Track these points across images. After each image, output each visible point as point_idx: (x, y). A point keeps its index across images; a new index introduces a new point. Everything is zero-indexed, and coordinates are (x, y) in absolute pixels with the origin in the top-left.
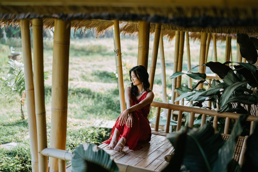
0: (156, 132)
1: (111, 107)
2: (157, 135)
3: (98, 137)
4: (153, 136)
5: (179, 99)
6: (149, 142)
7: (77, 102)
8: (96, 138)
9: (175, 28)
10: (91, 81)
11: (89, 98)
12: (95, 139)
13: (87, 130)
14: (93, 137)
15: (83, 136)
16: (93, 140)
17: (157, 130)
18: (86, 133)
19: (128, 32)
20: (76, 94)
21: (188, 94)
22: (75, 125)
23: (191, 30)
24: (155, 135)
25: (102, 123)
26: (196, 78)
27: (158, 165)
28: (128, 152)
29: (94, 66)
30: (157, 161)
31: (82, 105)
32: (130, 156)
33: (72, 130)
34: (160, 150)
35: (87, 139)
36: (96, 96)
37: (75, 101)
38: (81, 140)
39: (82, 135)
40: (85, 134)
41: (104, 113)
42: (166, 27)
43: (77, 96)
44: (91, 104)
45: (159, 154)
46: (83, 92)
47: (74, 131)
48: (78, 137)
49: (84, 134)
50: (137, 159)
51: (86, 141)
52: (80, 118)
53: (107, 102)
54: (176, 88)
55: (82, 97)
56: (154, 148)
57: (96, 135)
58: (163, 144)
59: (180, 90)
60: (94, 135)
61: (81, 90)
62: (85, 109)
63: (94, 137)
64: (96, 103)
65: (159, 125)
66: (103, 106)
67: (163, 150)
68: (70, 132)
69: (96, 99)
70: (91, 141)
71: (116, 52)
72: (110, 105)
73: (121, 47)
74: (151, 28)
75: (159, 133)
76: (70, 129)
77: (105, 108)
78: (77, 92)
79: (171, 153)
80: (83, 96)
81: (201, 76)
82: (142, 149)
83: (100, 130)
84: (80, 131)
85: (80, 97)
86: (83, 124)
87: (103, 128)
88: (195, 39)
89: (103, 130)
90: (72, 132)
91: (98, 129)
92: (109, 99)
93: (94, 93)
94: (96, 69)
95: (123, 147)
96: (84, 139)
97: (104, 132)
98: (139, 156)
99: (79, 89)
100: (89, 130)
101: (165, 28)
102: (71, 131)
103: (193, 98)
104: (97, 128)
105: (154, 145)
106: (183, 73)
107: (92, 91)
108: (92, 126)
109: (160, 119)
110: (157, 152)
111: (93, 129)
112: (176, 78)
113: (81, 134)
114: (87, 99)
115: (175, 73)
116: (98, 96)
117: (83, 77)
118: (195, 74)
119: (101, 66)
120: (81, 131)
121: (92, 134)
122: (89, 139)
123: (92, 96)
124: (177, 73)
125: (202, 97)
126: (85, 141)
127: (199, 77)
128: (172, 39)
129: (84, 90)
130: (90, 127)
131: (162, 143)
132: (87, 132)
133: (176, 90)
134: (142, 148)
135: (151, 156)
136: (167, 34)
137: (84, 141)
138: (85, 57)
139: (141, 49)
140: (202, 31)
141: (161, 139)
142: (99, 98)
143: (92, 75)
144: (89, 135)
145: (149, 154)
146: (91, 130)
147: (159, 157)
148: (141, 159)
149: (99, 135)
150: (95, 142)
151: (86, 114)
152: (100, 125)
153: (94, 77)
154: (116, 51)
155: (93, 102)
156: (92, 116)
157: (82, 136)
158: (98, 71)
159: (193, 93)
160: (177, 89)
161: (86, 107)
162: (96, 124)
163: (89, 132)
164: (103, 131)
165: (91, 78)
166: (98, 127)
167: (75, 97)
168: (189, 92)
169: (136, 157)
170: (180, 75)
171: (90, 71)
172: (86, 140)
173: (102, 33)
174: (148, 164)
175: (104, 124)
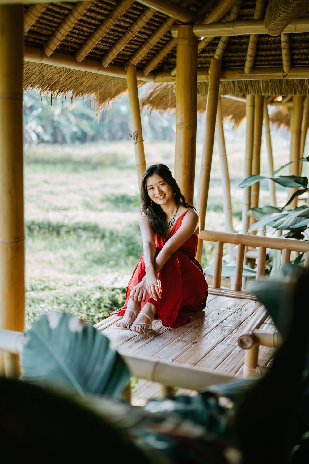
0: (215, 290)
1: (135, 252)
2: (218, 295)
3: (109, 306)
4: (209, 297)
5: (257, 227)
6: (203, 310)
7: (75, 246)
8: (106, 307)
9: (246, 88)
10: (101, 210)
11: (95, 238)
12: (103, 309)
13: (88, 293)
14: (100, 305)
15: (82, 304)
16: (101, 310)
17: (218, 286)
18: (87, 299)
19: (157, 108)
20: (72, 233)
21: (275, 217)
22: (68, 286)
23: (277, 91)
24: (215, 296)
25: (116, 279)
26: (289, 185)
27: (223, 357)
28: (161, 332)
29: (105, 186)
30: (220, 348)
31: (83, 251)
32: (165, 338)
33: (62, 294)
34: (225, 325)
35: (89, 309)
36: (107, 234)
37: (71, 245)
38: (79, 311)
39: (79, 301)
40: (85, 299)
41: (122, 262)
42: (227, 89)
43: (75, 236)
44: (99, 249)
45: (224, 334)
46: (86, 228)
47: (66, 296)
48: (72, 306)
49: (84, 301)
50: (180, 344)
51: (88, 314)
52: (79, 273)
53: (127, 245)
54: (250, 209)
55: (84, 238)
56: (215, 321)
57: (105, 301)
58: (230, 313)
59: (259, 212)
60: (101, 302)
61: (81, 226)
62: (90, 257)
63: (102, 305)
64: (107, 246)
65: (221, 277)
66: (121, 251)
67: (232, 325)
68: (59, 297)
69: (107, 240)
70: (96, 313)
71: (133, 137)
72: (133, 249)
73: (142, 126)
74: (200, 91)
75: (222, 293)
76: (59, 293)
77: (123, 255)
78: (75, 230)
79: (250, 330)
80: (84, 235)
81: (298, 182)
82: (190, 324)
83: (113, 293)
84: (75, 295)
85: (79, 237)
86: (83, 282)
87: (117, 288)
88: (280, 125)
89: (118, 291)
90: (61, 298)
91: (110, 290)
92: (130, 239)
93: (104, 230)
94: (109, 191)
95: (149, 322)
96: (83, 310)
97: (119, 296)
98: (183, 339)
99: (78, 224)
100: (93, 294)
101: (226, 91)
102: (61, 296)
103: (285, 223)
104: (107, 289)
105: (213, 315)
106: (263, 178)
107: (101, 226)
108: (99, 285)
109: (223, 265)
110: (220, 329)
111: (101, 291)
112: (250, 187)
113: (77, 301)
114: (92, 240)
115: (248, 178)
116: (112, 234)
117: (87, 206)
118: (287, 179)
119: (118, 186)
120: (78, 296)
121: (98, 300)
122: (92, 310)
123: (100, 235)
124: (251, 178)
125: (303, 218)
126: (85, 312)
127: (295, 182)
128: (238, 126)
129: (87, 226)
130: (94, 287)
131: (230, 310)
132: (89, 296)
133: (250, 212)
134: (189, 321)
135: (209, 338)
136: (228, 115)
137: (82, 313)
138: (90, 174)
139: (180, 128)
140: (299, 91)
141: (227, 303)
142: (113, 237)
143: (102, 201)
144: (92, 303)
145: (204, 334)
146: (95, 293)
147: (223, 339)
148: (189, 345)
149: (110, 302)
150: (104, 315)
151: (90, 266)
152: (113, 283)
153: (105, 205)
154: (133, 135)
155: (102, 245)
156: (100, 269)
157: (80, 304)
158: (113, 195)
159: (283, 215)
160: (253, 209)
161: (89, 253)
162: (105, 281)
163: (92, 297)
164: (118, 293)
165: (100, 206)
166: (110, 288)
167: (71, 238)
168: (276, 213)
169: (179, 341)
170: (257, 181)
171: (98, 194)
172: (87, 310)
173: (106, 107)
174: (203, 354)
175: (120, 281)
